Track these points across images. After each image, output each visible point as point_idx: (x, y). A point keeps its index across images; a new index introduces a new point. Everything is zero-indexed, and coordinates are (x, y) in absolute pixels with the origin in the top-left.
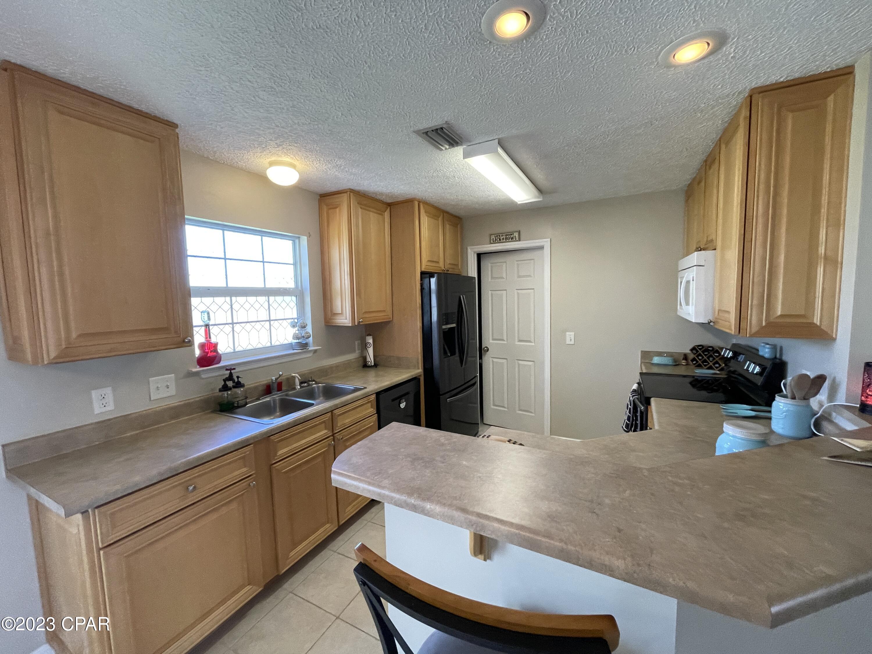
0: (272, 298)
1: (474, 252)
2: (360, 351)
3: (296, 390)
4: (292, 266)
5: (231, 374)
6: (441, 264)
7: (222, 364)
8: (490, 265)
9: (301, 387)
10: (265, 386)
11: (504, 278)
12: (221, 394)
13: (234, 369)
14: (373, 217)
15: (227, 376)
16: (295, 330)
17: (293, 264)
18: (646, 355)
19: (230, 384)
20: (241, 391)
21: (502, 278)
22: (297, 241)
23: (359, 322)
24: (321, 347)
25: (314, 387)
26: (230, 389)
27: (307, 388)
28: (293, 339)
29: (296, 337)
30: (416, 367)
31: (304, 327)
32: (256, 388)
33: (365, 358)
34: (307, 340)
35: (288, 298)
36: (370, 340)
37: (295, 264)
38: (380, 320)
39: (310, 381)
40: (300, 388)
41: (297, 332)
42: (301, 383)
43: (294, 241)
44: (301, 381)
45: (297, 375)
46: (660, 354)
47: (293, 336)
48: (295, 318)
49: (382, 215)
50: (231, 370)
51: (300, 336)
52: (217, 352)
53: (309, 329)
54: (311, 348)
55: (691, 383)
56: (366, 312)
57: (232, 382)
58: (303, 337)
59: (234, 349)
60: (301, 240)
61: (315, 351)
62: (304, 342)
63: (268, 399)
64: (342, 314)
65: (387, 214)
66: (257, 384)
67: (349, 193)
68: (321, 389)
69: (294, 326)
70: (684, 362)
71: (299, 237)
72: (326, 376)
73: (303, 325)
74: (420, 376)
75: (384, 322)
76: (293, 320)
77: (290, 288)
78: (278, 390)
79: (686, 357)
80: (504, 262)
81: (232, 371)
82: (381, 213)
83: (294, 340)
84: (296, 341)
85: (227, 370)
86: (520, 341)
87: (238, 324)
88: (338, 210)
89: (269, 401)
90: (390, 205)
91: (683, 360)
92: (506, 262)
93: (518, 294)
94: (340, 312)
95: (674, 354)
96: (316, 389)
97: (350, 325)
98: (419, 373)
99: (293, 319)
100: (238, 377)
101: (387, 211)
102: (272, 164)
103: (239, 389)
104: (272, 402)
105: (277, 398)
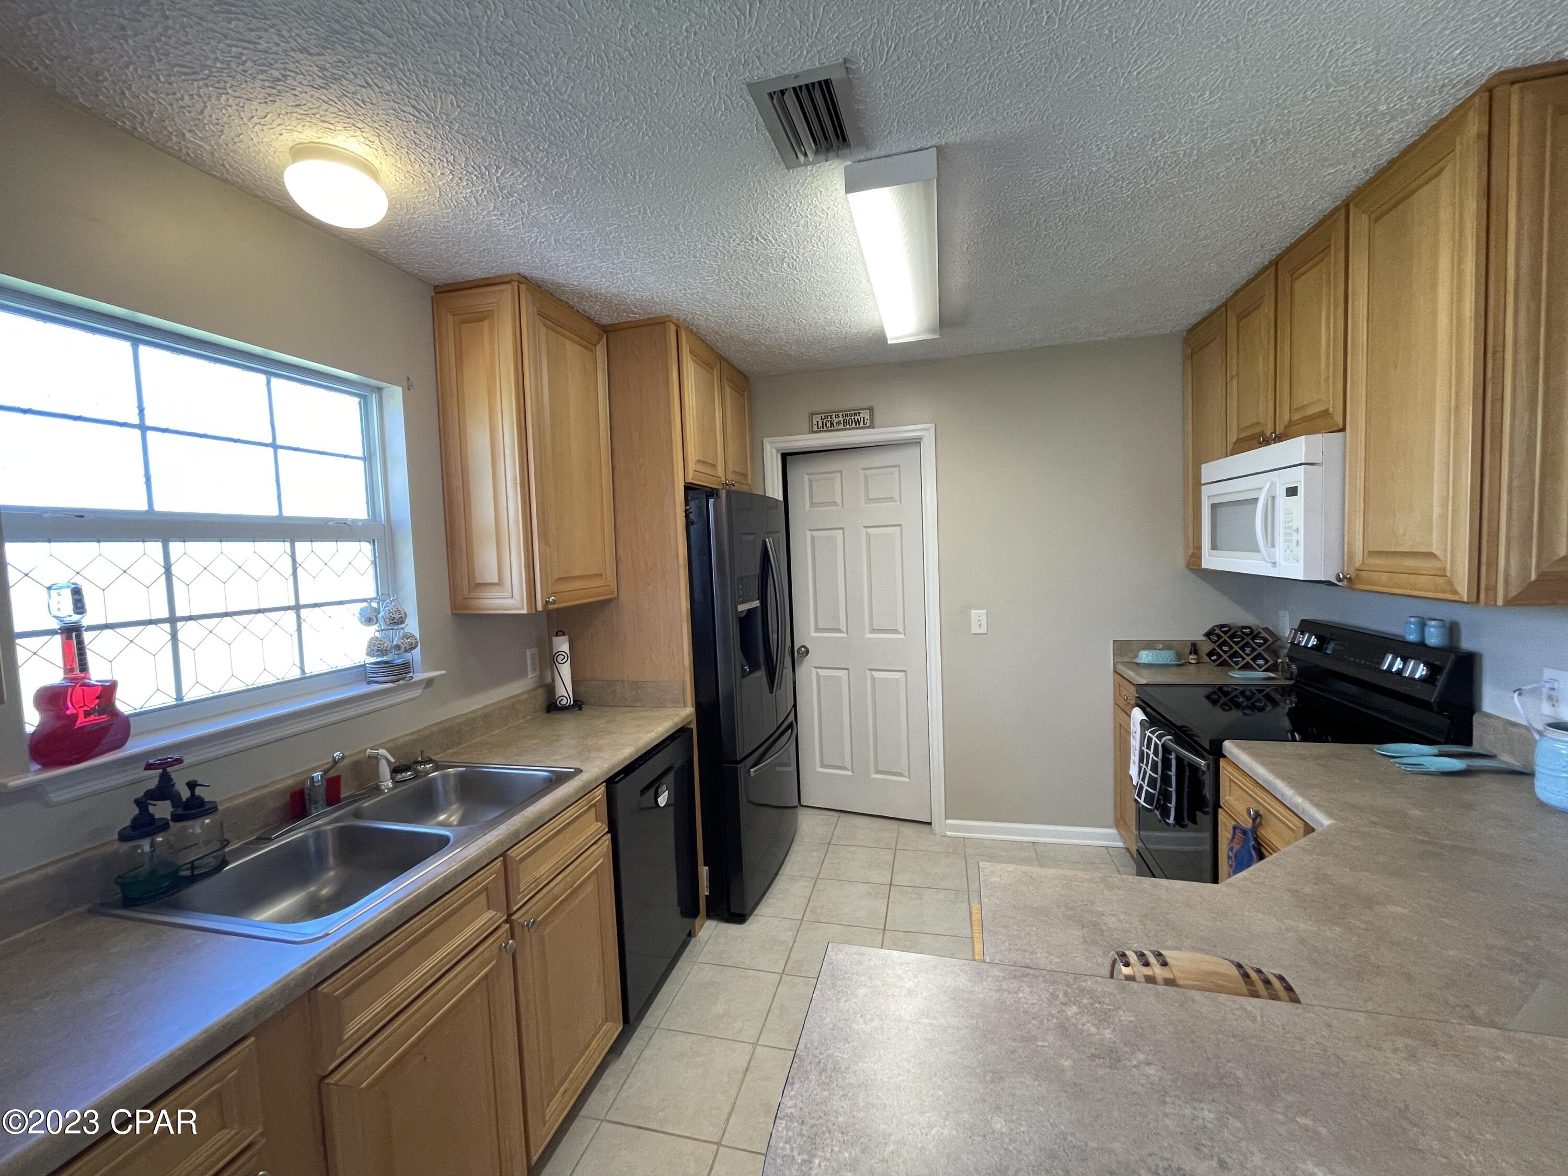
0: (302, 548)
1: (778, 451)
2: (537, 673)
3: (383, 793)
4: (361, 463)
5: (166, 779)
6: (720, 471)
7: (133, 747)
8: (806, 478)
9: (397, 783)
10: (288, 796)
11: (837, 505)
12: (126, 846)
13: (179, 761)
14: (572, 351)
15: (153, 784)
16: (372, 631)
17: (364, 459)
18: (1124, 649)
19: (162, 810)
20: (203, 826)
21: (834, 503)
22: (374, 399)
23: (547, 602)
24: (444, 672)
25: (434, 778)
26: (164, 826)
27: (411, 784)
28: (369, 654)
29: (375, 648)
30: (678, 702)
31: (397, 621)
32: (255, 804)
33: (550, 690)
34: (408, 656)
35: (349, 549)
36: (562, 645)
37: (368, 458)
38: (590, 597)
39: (421, 763)
40: (394, 788)
41: (377, 634)
42: (395, 771)
43: (364, 399)
44: (393, 766)
45: (382, 751)
46: (1149, 645)
47: (369, 647)
48: (372, 600)
49: (591, 351)
50: (164, 765)
51: (387, 644)
52: (115, 713)
53: (412, 626)
54: (418, 676)
55: (1208, 697)
56: (560, 579)
57: (168, 803)
58: (398, 647)
59: (179, 696)
60: (385, 395)
61: (429, 683)
62: (399, 661)
63: (298, 835)
64: (500, 584)
65: (601, 350)
66: (257, 794)
67: (515, 284)
68: (452, 782)
69: (369, 621)
70: (1192, 658)
71: (380, 389)
72: (459, 744)
73: (397, 617)
74: (690, 723)
75: (597, 602)
76: (365, 604)
77: (354, 521)
78: (330, 803)
79: (1194, 648)
80: (837, 472)
81: (169, 769)
82: (588, 345)
83: (372, 656)
84: (374, 660)
85: (149, 767)
86: (873, 631)
87: (191, 623)
88: (486, 324)
89: (303, 840)
90: (609, 331)
91: (1190, 654)
92: (841, 472)
93: (868, 535)
94: (496, 581)
95: (1174, 643)
96: (440, 784)
97: (525, 611)
98: (687, 717)
99: (364, 600)
100: (192, 785)
101: (601, 343)
102: (300, 152)
103: (198, 822)
104: (311, 841)
105: (329, 828)
